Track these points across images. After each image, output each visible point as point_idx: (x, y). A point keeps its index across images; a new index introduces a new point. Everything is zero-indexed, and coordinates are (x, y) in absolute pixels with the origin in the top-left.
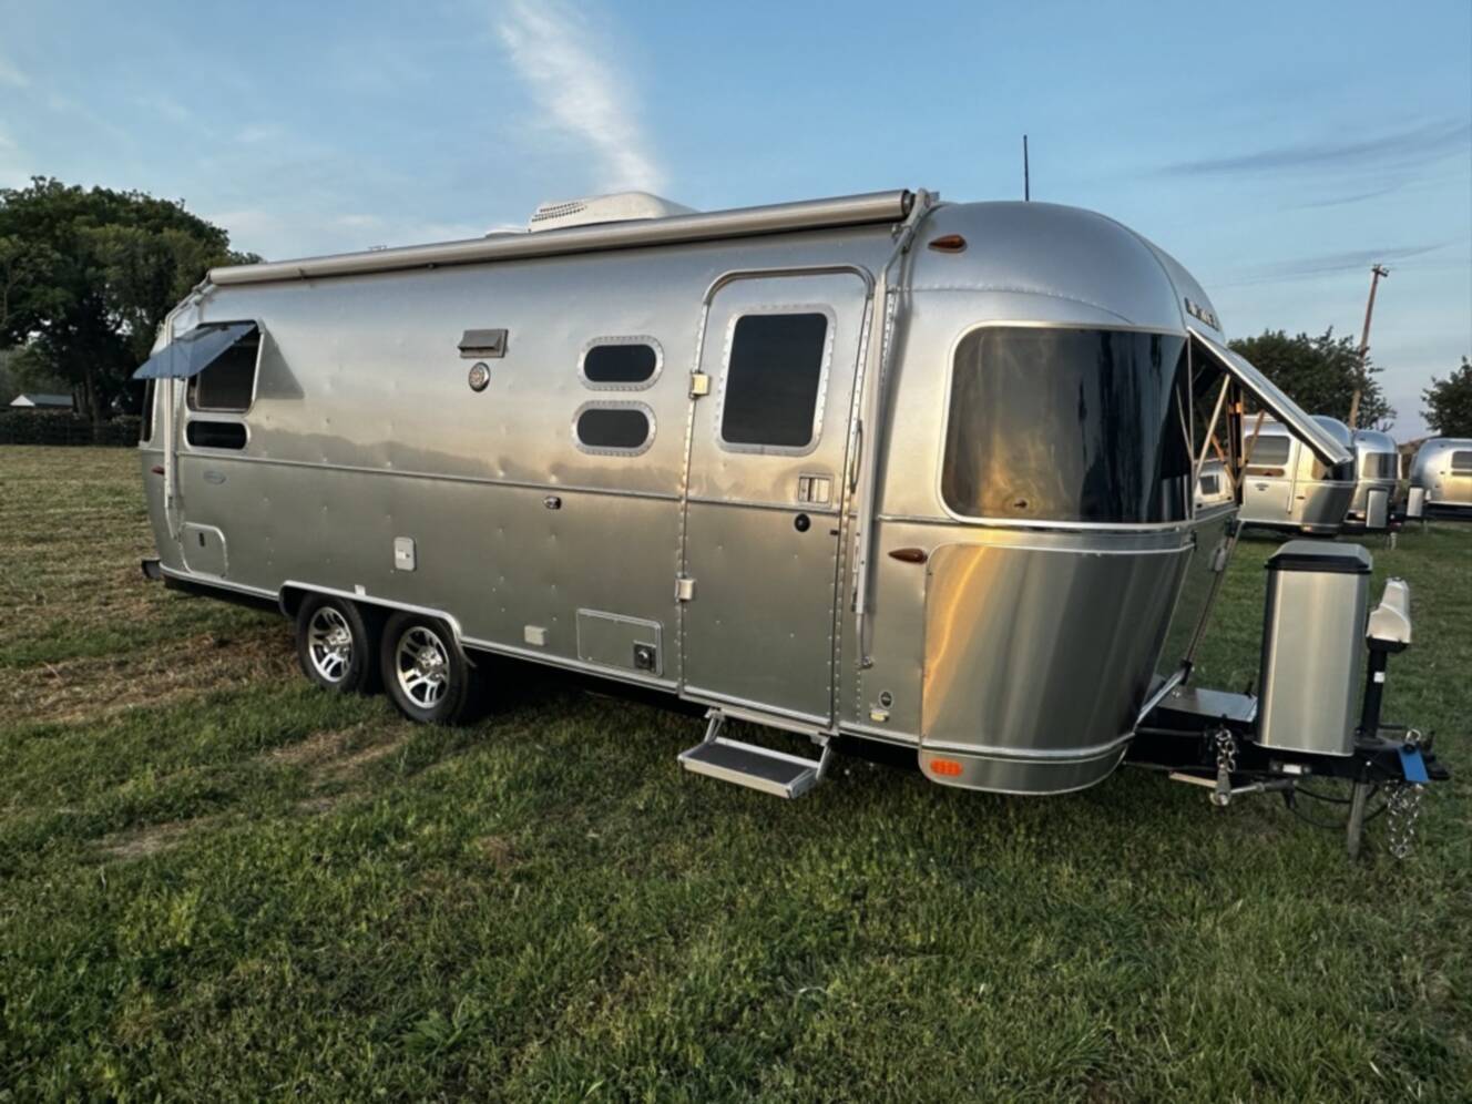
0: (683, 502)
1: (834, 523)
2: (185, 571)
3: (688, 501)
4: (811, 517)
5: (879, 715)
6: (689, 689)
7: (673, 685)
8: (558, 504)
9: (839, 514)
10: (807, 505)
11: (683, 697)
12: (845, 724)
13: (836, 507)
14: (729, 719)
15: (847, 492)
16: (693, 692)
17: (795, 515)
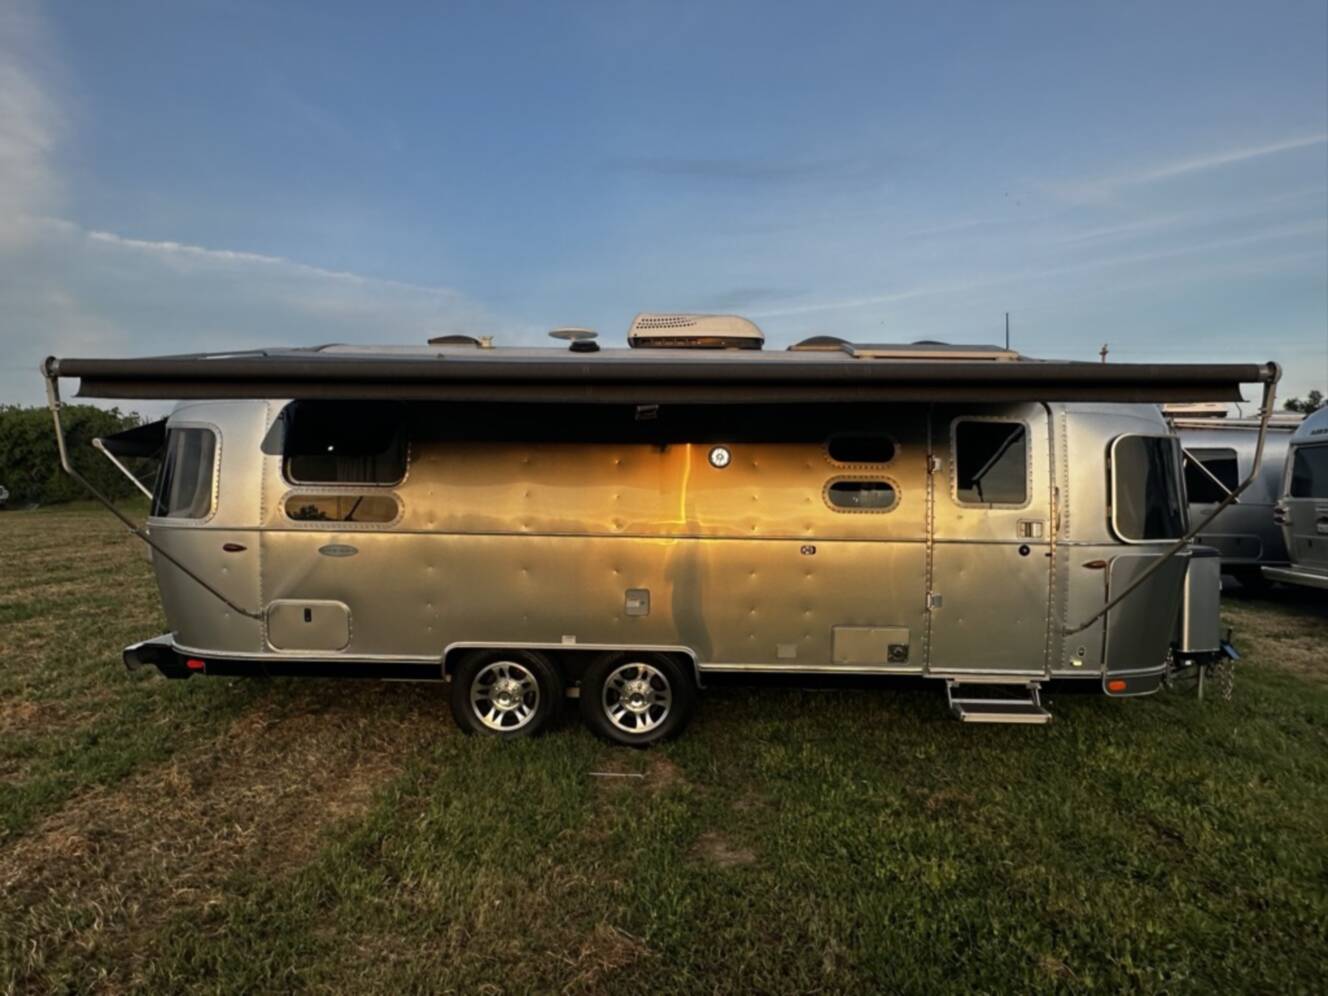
0: (929, 543)
1: (1047, 549)
2: (272, 651)
3: (934, 542)
4: (1030, 547)
5: (1077, 663)
6: (932, 670)
7: (919, 669)
8: (813, 550)
9: (1050, 544)
10: (1028, 539)
11: (927, 676)
12: (1054, 672)
13: (1048, 540)
14: (963, 686)
15: (1054, 530)
16: (936, 671)
17: (1018, 547)
